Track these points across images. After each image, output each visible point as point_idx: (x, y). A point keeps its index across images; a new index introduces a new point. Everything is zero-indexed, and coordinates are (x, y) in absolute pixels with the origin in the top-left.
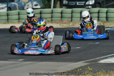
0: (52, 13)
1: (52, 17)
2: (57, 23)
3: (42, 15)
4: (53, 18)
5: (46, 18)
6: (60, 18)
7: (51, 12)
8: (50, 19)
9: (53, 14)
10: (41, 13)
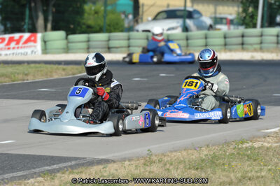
0: (261, 36)
1: (261, 43)
2: (272, 52)
3: (245, 39)
4: (263, 45)
5: (251, 44)
6: (275, 45)
7: (260, 34)
8: (258, 46)
9: (264, 37)
10: (243, 36)
